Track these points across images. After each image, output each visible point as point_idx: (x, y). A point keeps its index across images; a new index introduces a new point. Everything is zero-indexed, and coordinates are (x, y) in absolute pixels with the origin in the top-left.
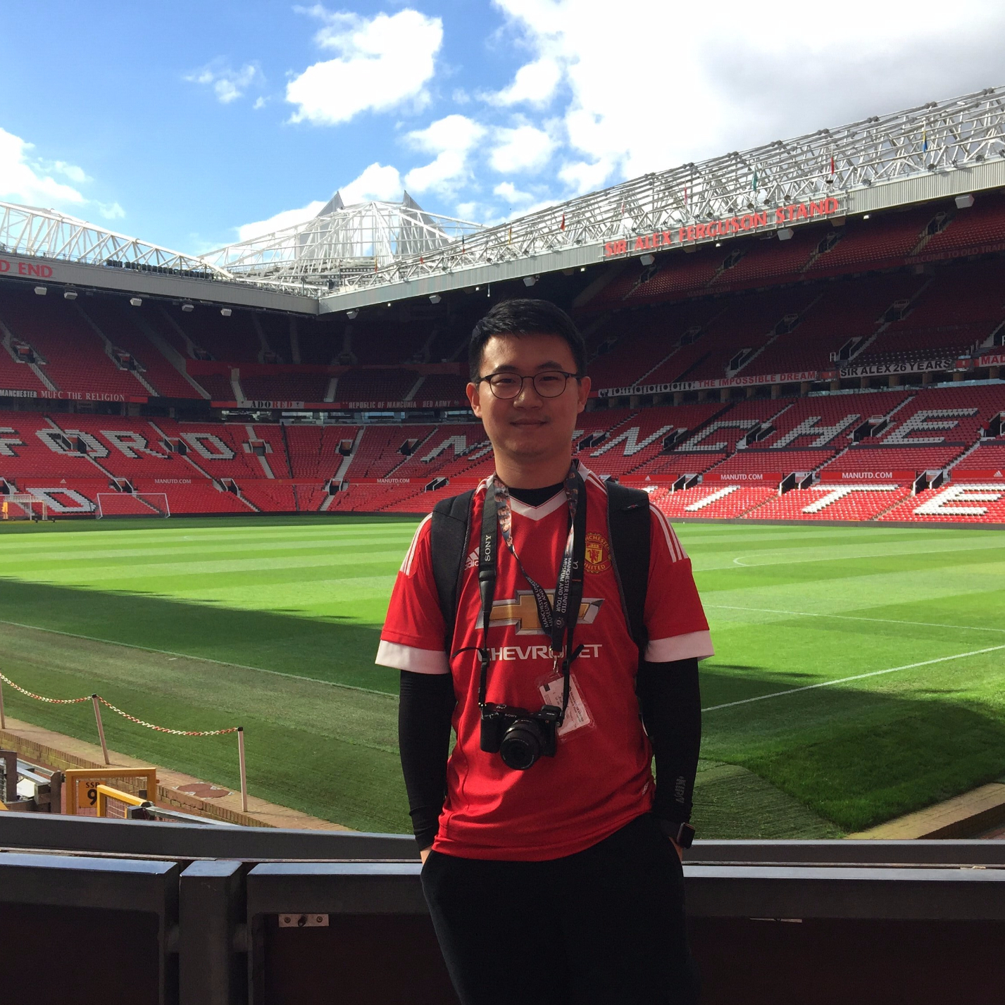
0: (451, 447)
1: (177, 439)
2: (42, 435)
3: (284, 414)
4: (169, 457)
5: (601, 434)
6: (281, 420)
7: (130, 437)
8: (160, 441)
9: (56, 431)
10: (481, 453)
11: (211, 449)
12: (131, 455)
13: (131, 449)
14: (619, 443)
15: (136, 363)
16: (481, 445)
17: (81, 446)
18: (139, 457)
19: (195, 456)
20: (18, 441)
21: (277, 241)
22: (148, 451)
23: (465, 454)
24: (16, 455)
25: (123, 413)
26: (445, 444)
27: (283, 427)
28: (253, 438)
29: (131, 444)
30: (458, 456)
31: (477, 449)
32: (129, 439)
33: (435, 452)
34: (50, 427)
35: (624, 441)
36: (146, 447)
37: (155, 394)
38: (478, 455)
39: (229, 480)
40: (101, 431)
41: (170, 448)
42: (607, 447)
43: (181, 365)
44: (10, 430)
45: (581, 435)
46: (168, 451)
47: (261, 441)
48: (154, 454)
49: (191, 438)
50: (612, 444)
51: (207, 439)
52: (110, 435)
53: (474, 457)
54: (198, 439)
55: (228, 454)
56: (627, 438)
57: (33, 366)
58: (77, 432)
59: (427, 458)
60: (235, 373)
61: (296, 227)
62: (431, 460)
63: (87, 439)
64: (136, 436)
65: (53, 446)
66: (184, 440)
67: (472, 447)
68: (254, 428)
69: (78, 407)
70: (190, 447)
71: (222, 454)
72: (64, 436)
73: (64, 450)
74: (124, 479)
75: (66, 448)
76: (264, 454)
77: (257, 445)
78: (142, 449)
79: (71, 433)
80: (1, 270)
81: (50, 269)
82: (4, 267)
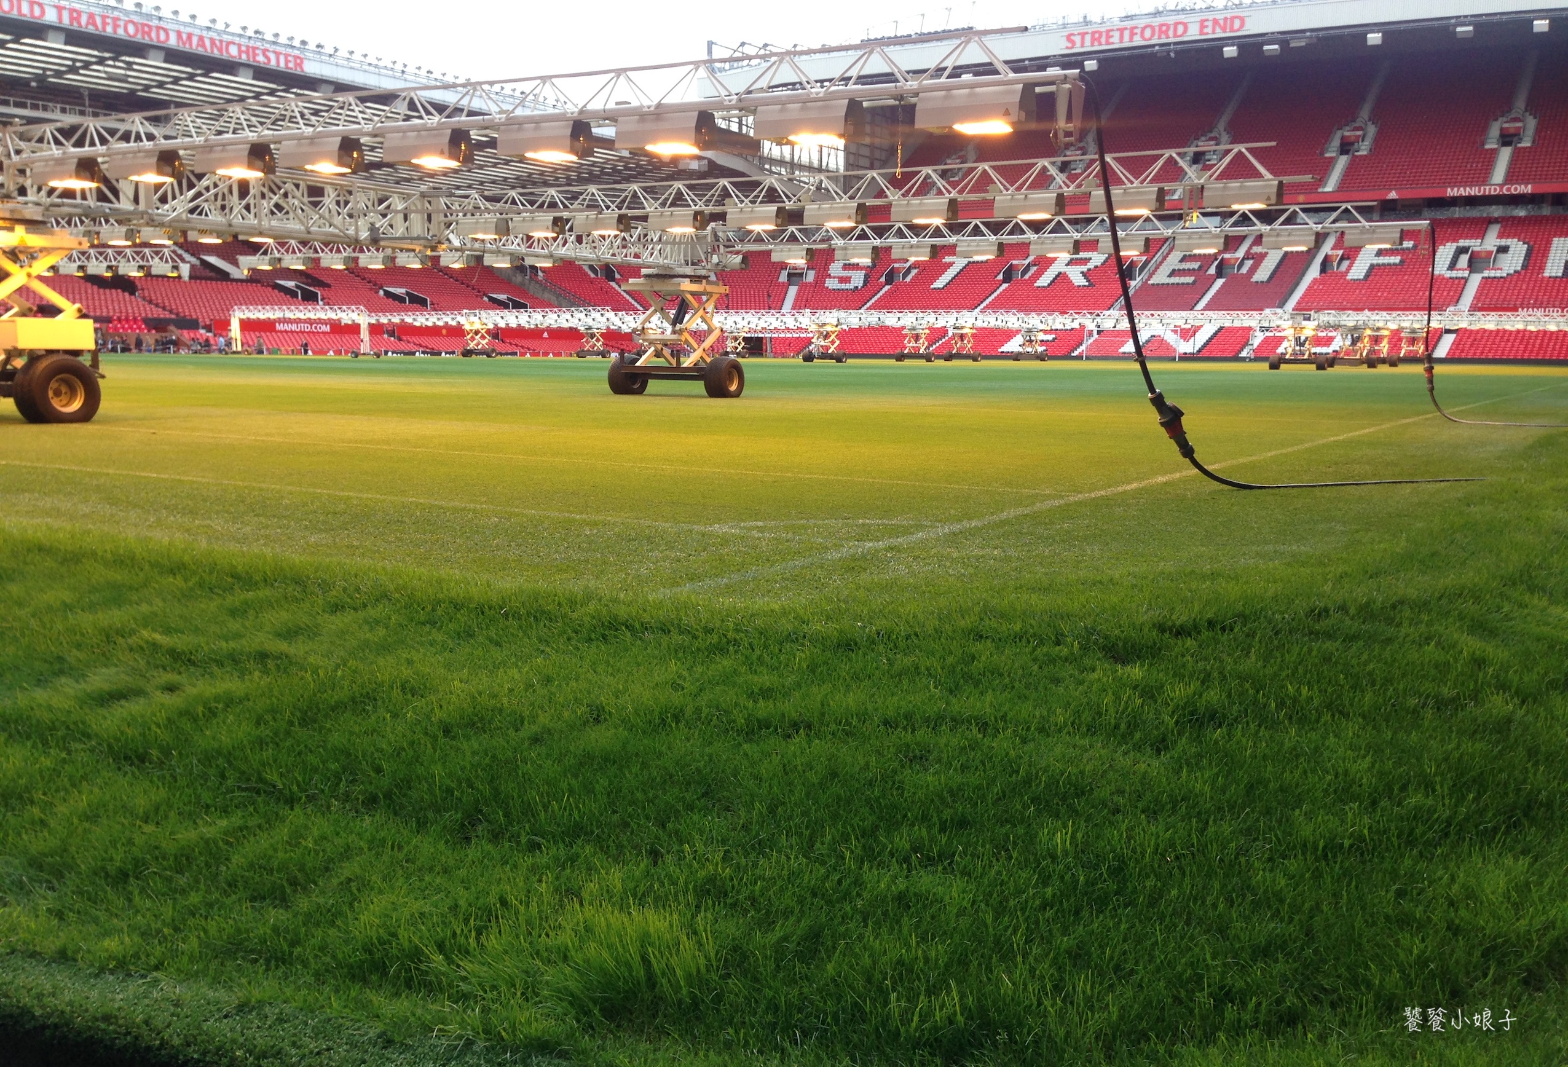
80: (1175, 36)
81: (1242, 19)
82: (1180, 29)
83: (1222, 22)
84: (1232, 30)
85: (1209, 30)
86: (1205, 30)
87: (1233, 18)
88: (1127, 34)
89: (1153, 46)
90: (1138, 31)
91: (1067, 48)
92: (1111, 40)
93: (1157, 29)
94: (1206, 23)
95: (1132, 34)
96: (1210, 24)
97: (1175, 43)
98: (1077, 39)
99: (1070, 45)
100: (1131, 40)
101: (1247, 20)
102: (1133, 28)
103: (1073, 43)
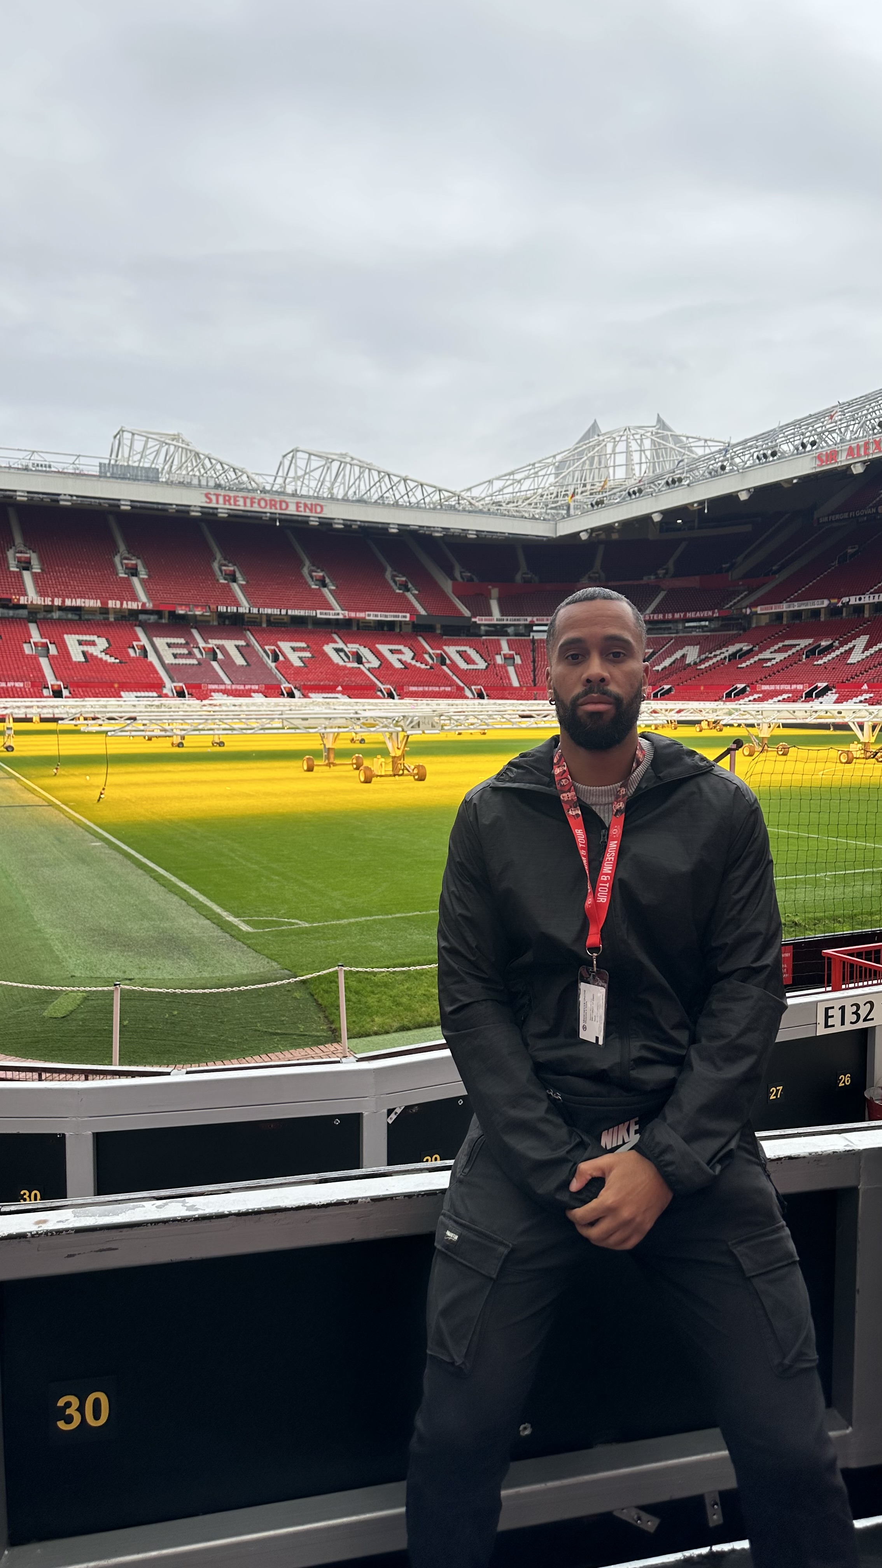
0: (684, 656)
1: (439, 652)
2: (329, 649)
3: (535, 628)
4: (431, 668)
5: (829, 643)
6: (532, 634)
7: (400, 650)
8: (426, 653)
9: (341, 645)
10: (711, 662)
11: (468, 660)
12: (398, 665)
13: (400, 660)
14: (846, 651)
15: (410, 586)
16: (712, 655)
17: (359, 659)
18: (406, 668)
19: (454, 667)
20: (308, 654)
21: (536, 470)
22: (414, 662)
23: (695, 663)
24: (306, 666)
25: (397, 630)
26: (678, 655)
27: (533, 641)
28: (505, 649)
29: (400, 656)
30: (689, 665)
31: (707, 659)
32: (399, 652)
33: (667, 662)
34: (335, 642)
35: (851, 650)
36: (413, 659)
37: (423, 612)
38: (707, 664)
39: (479, 687)
40: (377, 646)
41: (432, 659)
42: (833, 655)
43: (447, 586)
44: (303, 645)
45: (810, 644)
46: (430, 662)
47: (512, 652)
48: (418, 664)
49: (452, 651)
50: (838, 652)
51: (465, 651)
52: (384, 649)
53: (703, 666)
54: (458, 652)
55: (482, 665)
56: (854, 646)
57: (325, 591)
58: (357, 646)
59: (659, 668)
60: (495, 592)
61: (554, 456)
62: (662, 670)
63: (365, 652)
64: (406, 650)
65: (336, 658)
66: (446, 653)
67: (703, 656)
68: (508, 641)
69: (361, 625)
70: (450, 659)
71: (477, 664)
72: (346, 650)
73: (345, 662)
74: (389, 686)
75: (346, 660)
76: (514, 665)
77: (507, 656)
78: (409, 661)
79: (353, 647)
80: (281, 509)
81: (322, 507)
82: (284, 506)
83: (309, 506)
84: (316, 512)
85: (302, 509)
86: (300, 509)
87: (316, 505)
88: (248, 501)
89: (265, 513)
90: (256, 501)
91: (206, 502)
92: (238, 503)
93: (268, 502)
94: (300, 505)
95: (252, 503)
96: (302, 505)
97: (279, 514)
98: (214, 498)
99: (208, 501)
100: (252, 506)
101: (325, 509)
102: (252, 499)
103: (211, 501)
